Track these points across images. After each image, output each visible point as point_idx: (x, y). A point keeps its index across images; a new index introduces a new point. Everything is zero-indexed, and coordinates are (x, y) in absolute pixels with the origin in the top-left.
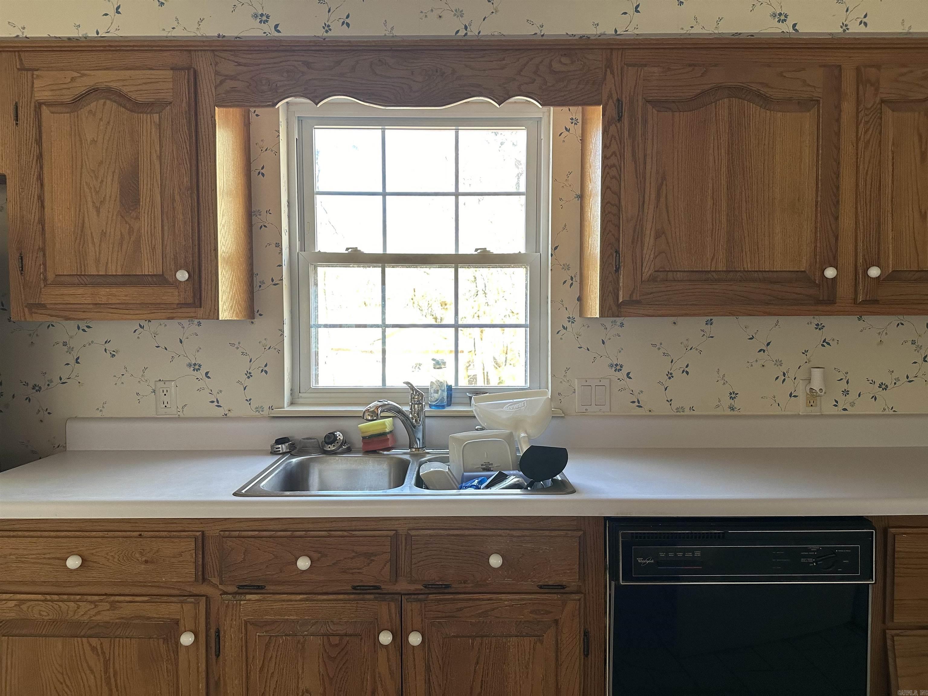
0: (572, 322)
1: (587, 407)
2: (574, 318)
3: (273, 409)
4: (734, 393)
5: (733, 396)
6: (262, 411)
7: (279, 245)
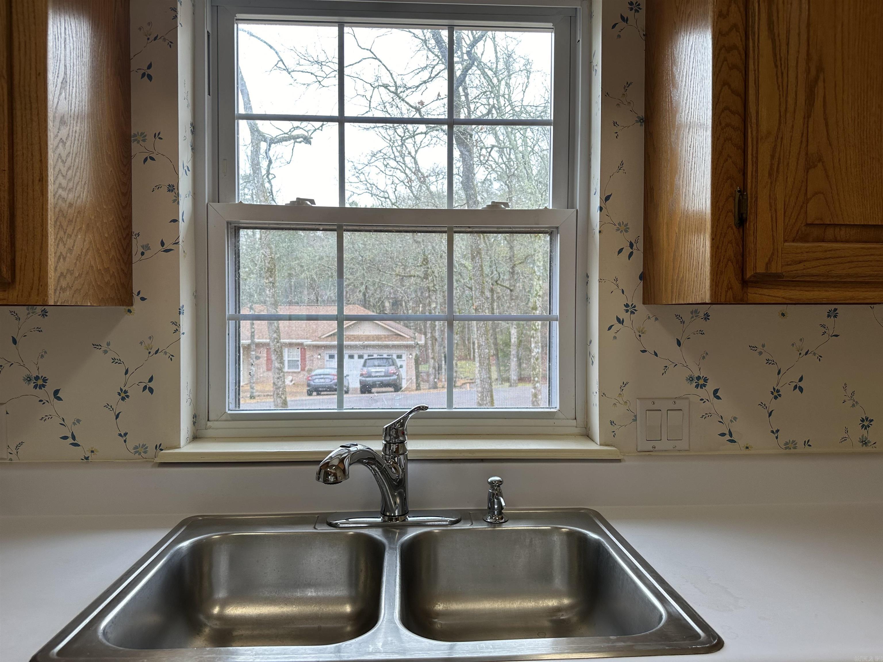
0: (632, 313)
1: (653, 443)
2: (635, 307)
3: (162, 450)
4: (867, 419)
5: (866, 423)
6: (145, 452)
7: (173, 188)
